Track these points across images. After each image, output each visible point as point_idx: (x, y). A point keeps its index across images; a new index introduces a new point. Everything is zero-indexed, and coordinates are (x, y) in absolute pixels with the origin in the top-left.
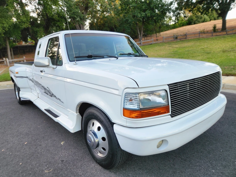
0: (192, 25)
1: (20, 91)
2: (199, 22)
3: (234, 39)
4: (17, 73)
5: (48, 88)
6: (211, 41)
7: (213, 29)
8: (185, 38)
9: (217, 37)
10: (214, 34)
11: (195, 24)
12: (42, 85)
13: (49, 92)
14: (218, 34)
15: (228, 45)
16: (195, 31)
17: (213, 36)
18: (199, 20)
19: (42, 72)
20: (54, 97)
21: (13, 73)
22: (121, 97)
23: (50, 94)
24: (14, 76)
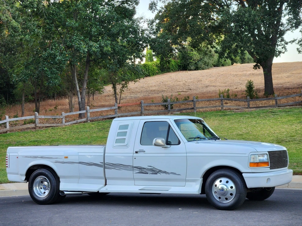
0: (191, 70)
1: (60, 182)
2: (207, 66)
3: (292, 119)
4: (66, 158)
5: (150, 166)
6: (250, 120)
7: (246, 91)
8: (193, 108)
9: (258, 109)
10: (252, 104)
11: (197, 69)
13: (152, 170)
14: (259, 103)
15: (284, 130)
16: (205, 90)
17: (251, 108)
18: (206, 59)
19: (136, 152)
20: (161, 174)
21: (52, 158)
22: (248, 157)
23: (155, 171)
24: (55, 162)
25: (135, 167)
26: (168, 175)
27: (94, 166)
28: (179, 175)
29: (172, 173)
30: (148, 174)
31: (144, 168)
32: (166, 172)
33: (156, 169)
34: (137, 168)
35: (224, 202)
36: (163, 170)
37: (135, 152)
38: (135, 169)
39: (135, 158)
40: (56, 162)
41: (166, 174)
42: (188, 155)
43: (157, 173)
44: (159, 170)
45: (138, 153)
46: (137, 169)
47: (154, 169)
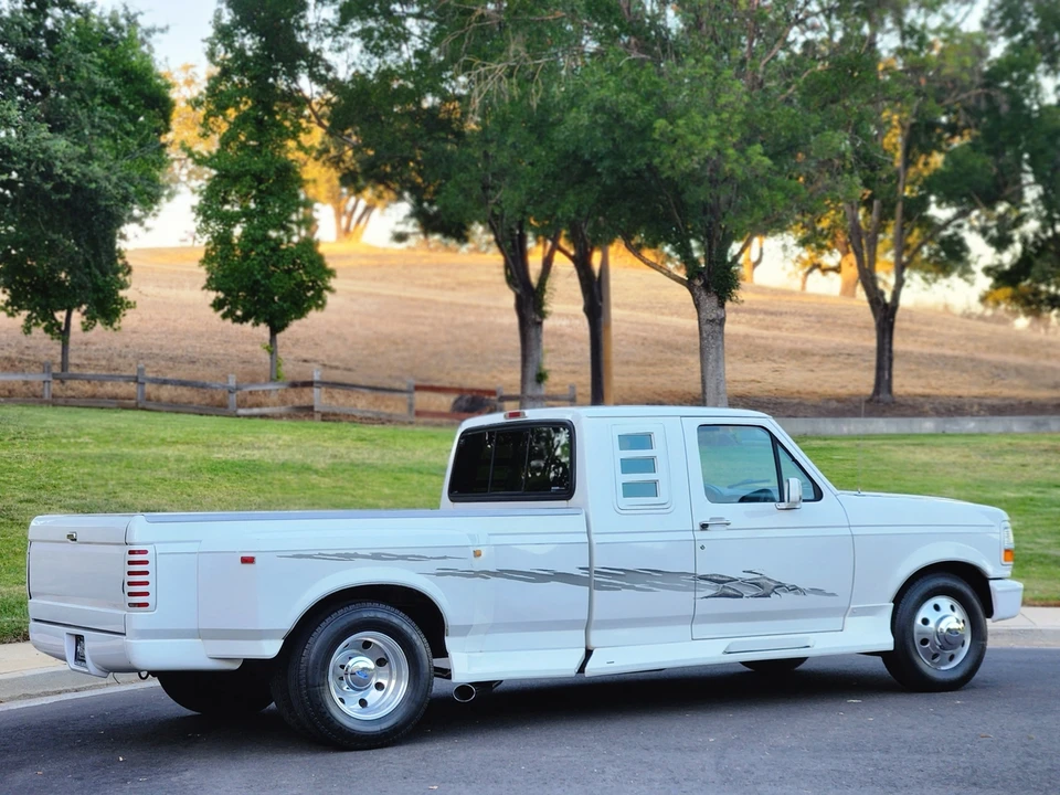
4: (478, 554)
19: (704, 527)
20: (783, 594)
21: (420, 558)
22: (999, 535)
23: (764, 588)
24: (438, 575)
25: (702, 578)
26: (801, 597)
28: (833, 594)
29: (814, 590)
30: (742, 597)
31: (732, 580)
32: (796, 588)
33: (769, 580)
34: (710, 580)
35: (943, 668)
36: (788, 582)
37: (697, 527)
38: (702, 582)
39: (702, 548)
40: (442, 573)
41: (796, 593)
42: (856, 531)
43: (769, 591)
44: (776, 582)
45: (709, 528)
46: (707, 583)
47: (762, 581)
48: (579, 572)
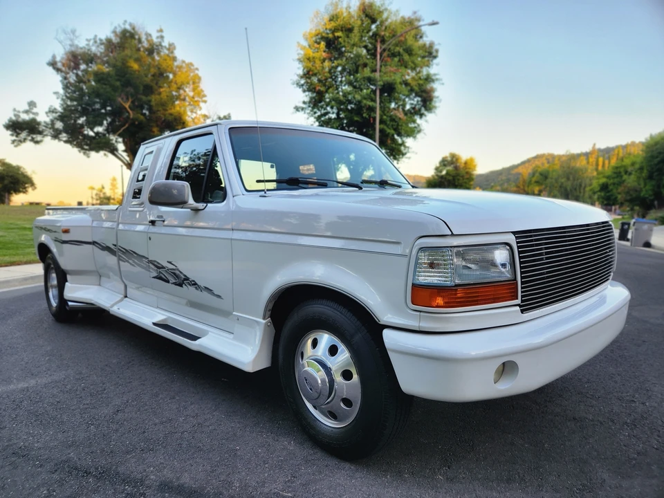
1: (67, 281)
4: (66, 231)
12: (150, 259)
13: (175, 274)
19: (153, 222)
20: (189, 286)
21: (52, 231)
22: (407, 259)
23: (182, 281)
24: (53, 240)
25: (151, 262)
26: (198, 292)
27: (106, 253)
28: (219, 296)
29: (207, 289)
30: (168, 281)
31: (163, 267)
32: (195, 284)
33: (180, 272)
34: (153, 264)
36: (192, 277)
38: (151, 265)
39: (150, 238)
40: (55, 240)
41: (196, 288)
42: (235, 234)
44: (185, 276)
46: (153, 267)
47: (177, 272)
48: (113, 247)
